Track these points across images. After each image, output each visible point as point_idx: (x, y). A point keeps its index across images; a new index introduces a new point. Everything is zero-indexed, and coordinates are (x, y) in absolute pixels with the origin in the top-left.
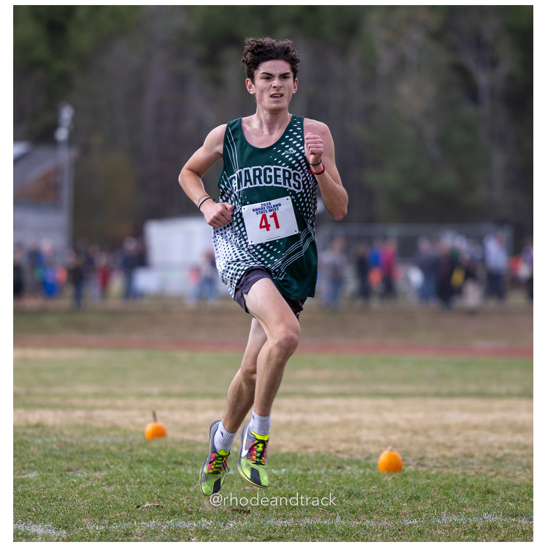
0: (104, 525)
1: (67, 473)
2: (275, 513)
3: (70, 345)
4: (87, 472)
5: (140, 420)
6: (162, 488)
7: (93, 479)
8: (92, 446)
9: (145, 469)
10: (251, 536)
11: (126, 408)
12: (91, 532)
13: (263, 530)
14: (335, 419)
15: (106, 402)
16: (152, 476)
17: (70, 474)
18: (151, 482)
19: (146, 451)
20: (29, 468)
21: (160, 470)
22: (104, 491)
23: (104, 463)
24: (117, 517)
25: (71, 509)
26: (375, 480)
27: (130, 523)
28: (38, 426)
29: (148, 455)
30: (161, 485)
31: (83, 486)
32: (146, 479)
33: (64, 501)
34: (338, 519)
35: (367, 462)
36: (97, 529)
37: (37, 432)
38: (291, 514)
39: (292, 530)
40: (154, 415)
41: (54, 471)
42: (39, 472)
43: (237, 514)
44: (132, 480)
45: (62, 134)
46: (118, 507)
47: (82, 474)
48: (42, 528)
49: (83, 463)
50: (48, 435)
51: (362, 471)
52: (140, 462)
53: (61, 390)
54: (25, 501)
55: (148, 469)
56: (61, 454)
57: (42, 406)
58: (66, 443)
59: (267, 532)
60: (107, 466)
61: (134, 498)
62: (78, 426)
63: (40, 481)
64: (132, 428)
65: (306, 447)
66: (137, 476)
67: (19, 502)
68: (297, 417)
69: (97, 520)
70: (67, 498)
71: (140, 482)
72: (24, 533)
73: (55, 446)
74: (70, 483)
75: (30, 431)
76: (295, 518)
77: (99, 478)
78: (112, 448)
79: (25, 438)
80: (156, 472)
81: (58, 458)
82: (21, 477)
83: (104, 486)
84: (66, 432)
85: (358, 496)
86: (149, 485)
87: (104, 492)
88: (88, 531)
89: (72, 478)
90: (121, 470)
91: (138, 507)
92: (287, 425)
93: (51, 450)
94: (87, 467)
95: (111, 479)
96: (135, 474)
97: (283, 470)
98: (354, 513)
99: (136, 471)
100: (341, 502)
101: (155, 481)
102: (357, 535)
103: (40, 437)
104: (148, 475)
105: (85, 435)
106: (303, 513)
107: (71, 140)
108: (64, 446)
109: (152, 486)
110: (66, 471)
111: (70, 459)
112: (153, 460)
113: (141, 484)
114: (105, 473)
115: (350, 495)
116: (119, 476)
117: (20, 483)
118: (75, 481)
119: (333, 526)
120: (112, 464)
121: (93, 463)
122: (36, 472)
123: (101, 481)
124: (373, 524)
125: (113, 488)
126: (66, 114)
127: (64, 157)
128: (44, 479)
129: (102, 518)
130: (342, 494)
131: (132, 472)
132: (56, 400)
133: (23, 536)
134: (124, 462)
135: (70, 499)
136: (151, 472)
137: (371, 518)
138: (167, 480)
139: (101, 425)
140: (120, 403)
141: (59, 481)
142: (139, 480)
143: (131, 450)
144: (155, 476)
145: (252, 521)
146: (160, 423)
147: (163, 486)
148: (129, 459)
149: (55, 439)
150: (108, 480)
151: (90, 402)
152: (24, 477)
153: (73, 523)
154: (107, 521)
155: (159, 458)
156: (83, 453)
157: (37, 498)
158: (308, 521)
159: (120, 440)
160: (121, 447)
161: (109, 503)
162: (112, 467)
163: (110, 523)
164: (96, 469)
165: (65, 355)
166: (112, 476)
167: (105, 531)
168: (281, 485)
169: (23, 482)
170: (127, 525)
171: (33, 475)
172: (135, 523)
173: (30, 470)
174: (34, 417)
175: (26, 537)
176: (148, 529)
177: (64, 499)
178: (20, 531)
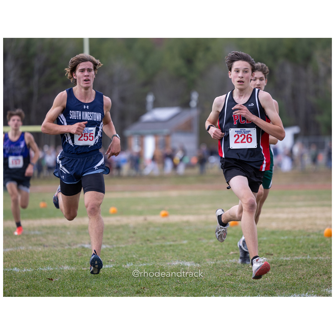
0: (214, 261)
2: (283, 255)
4: (207, 240)
7: (209, 243)
10: (274, 264)
12: (209, 264)
13: (278, 262)
14: (306, 216)
17: (201, 241)
24: (219, 258)
25: (201, 255)
26: (323, 240)
27: (225, 260)
28: (188, 222)
31: (206, 246)
34: (308, 257)
35: (319, 233)
36: (212, 263)
37: (187, 224)
38: (289, 255)
39: (290, 261)
41: (194, 240)
42: (188, 241)
43: (268, 256)
45: (193, 104)
46: (220, 254)
47: (205, 241)
48: (189, 263)
49: (205, 236)
50: (191, 226)
51: (317, 237)
53: (196, 207)
56: (197, 233)
58: (198, 228)
59: (280, 262)
61: (227, 250)
62: (203, 222)
63: (189, 245)
65: (295, 227)
68: (291, 216)
69: (211, 259)
72: (182, 265)
73: (194, 230)
75: (184, 224)
76: (291, 256)
77: (212, 242)
79: (182, 227)
81: (195, 235)
82: (180, 243)
85: (316, 247)
87: (214, 248)
88: (208, 264)
91: (228, 253)
92: (287, 219)
93: (192, 232)
94: (207, 238)
97: (286, 238)
98: (315, 254)
100: (309, 250)
101: (235, 243)
102: (316, 263)
103: (188, 226)
105: (206, 225)
106: (294, 254)
108: (198, 230)
109: (234, 245)
110: (199, 240)
111: (200, 235)
114: (214, 240)
115: (313, 247)
119: (306, 260)
121: (209, 236)
123: (213, 244)
124: (323, 258)
125: (217, 247)
126: (195, 96)
127: (194, 113)
128: (190, 243)
129: (213, 259)
130: (310, 246)
137: (321, 256)
142: (228, 243)
144: (235, 241)
145: (274, 258)
149: (194, 227)
151: (207, 212)
152: (182, 243)
153: (202, 261)
154: (215, 260)
156: (205, 232)
158: (296, 258)
161: (216, 253)
163: (217, 261)
164: (211, 239)
165: (197, 193)
167: (214, 264)
168: (285, 243)
169: (181, 245)
170: (224, 261)
171: (185, 242)
172: (227, 260)
173: (184, 240)
174: (185, 218)
175: (183, 267)
176: (232, 263)
177: (198, 251)
178: (181, 265)
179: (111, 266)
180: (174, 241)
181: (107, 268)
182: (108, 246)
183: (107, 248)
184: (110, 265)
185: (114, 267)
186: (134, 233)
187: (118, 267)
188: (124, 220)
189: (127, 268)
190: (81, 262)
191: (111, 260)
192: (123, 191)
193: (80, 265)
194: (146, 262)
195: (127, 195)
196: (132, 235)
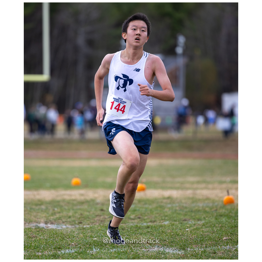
0: (203, 248)
1: (184, 222)
3: (184, 157)
4: (194, 221)
5: (221, 195)
6: (232, 229)
7: (197, 224)
8: (196, 208)
9: (224, 219)
11: (213, 189)
12: (197, 251)
15: (203, 185)
16: (227, 223)
17: (186, 222)
18: (227, 226)
19: (224, 210)
20: (164, 219)
21: (231, 220)
22: (203, 231)
23: (203, 217)
24: (209, 244)
28: (169, 198)
29: (225, 213)
30: (232, 227)
31: (192, 228)
32: (224, 225)
33: (183, 236)
36: (200, 250)
37: (169, 201)
40: (228, 192)
41: (178, 221)
42: (170, 221)
44: (217, 225)
45: (179, 50)
46: (210, 239)
47: (191, 222)
48: (171, 249)
49: (192, 217)
50: (174, 203)
52: (221, 216)
53: (180, 179)
54: (163, 236)
55: (225, 219)
56: (181, 212)
57: (171, 188)
58: (183, 207)
60: (204, 218)
61: (218, 234)
62: (189, 198)
63: (170, 226)
64: (217, 199)
66: (220, 223)
67: (160, 236)
69: (199, 245)
70: (184, 234)
71: (221, 226)
73: (177, 208)
74: (186, 227)
75: (165, 201)
77: (201, 224)
78: (207, 209)
79: (162, 204)
80: (229, 221)
81: (179, 214)
82: (160, 224)
83: (203, 228)
84: (183, 201)
86: (226, 227)
88: (195, 251)
89: (187, 224)
90: (211, 220)
93: (176, 210)
94: (194, 219)
95: (206, 224)
96: (219, 222)
99: (219, 220)
101: (229, 225)
103: (170, 203)
104: (225, 223)
105: (193, 202)
107: (184, 53)
108: (182, 208)
109: (227, 228)
110: (183, 221)
111: (185, 215)
112: (227, 215)
113: (222, 227)
114: (203, 222)
116: (210, 223)
117: (160, 227)
118: (188, 225)
120: (207, 217)
121: (197, 216)
122: (168, 221)
123: (201, 226)
125: (207, 229)
126: (181, 40)
127: (181, 62)
128: (172, 225)
129: (202, 245)
131: (217, 221)
132: (178, 185)
133: (162, 253)
134: (213, 216)
135: (186, 235)
136: (227, 221)
138: (235, 225)
139: (201, 197)
140: (210, 186)
141: (180, 226)
142: (220, 225)
143: (216, 210)
144: (229, 223)
146: (231, 197)
147: (233, 228)
148: (215, 214)
149: (177, 205)
150: (205, 225)
151: (195, 186)
152: (162, 224)
153: (187, 247)
154: (205, 246)
155: (231, 214)
156: (192, 211)
157: (169, 235)
159: (211, 205)
160: (211, 208)
161: (206, 237)
162: (207, 218)
164: (199, 220)
165: (182, 162)
166: (207, 223)
167: (204, 251)
169: (161, 226)
170: (215, 248)
171: (167, 223)
172: (219, 247)
173: (165, 220)
174: (167, 193)
175: (164, 254)
176: (226, 250)
177: (183, 235)
178: (160, 251)
179: (73, 251)
180: (151, 222)
181: (67, 254)
182: (70, 227)
183: (68, 228)
184: (71, 250)
185: (76, 252)
186: (102, 210)
187: (81, 253)
188: (90, 194)
189: (92, 254)
190: (35, 245)
191: (73, 244)
192: (89, 158)
193: (33, 249)
194: (117, 247)
195: (94, 163)
196: (99, 212)
